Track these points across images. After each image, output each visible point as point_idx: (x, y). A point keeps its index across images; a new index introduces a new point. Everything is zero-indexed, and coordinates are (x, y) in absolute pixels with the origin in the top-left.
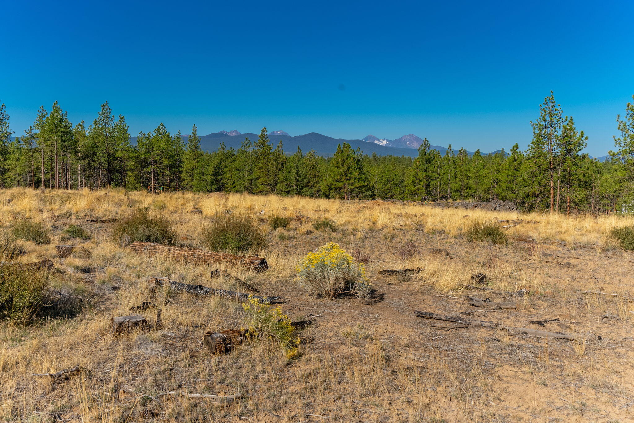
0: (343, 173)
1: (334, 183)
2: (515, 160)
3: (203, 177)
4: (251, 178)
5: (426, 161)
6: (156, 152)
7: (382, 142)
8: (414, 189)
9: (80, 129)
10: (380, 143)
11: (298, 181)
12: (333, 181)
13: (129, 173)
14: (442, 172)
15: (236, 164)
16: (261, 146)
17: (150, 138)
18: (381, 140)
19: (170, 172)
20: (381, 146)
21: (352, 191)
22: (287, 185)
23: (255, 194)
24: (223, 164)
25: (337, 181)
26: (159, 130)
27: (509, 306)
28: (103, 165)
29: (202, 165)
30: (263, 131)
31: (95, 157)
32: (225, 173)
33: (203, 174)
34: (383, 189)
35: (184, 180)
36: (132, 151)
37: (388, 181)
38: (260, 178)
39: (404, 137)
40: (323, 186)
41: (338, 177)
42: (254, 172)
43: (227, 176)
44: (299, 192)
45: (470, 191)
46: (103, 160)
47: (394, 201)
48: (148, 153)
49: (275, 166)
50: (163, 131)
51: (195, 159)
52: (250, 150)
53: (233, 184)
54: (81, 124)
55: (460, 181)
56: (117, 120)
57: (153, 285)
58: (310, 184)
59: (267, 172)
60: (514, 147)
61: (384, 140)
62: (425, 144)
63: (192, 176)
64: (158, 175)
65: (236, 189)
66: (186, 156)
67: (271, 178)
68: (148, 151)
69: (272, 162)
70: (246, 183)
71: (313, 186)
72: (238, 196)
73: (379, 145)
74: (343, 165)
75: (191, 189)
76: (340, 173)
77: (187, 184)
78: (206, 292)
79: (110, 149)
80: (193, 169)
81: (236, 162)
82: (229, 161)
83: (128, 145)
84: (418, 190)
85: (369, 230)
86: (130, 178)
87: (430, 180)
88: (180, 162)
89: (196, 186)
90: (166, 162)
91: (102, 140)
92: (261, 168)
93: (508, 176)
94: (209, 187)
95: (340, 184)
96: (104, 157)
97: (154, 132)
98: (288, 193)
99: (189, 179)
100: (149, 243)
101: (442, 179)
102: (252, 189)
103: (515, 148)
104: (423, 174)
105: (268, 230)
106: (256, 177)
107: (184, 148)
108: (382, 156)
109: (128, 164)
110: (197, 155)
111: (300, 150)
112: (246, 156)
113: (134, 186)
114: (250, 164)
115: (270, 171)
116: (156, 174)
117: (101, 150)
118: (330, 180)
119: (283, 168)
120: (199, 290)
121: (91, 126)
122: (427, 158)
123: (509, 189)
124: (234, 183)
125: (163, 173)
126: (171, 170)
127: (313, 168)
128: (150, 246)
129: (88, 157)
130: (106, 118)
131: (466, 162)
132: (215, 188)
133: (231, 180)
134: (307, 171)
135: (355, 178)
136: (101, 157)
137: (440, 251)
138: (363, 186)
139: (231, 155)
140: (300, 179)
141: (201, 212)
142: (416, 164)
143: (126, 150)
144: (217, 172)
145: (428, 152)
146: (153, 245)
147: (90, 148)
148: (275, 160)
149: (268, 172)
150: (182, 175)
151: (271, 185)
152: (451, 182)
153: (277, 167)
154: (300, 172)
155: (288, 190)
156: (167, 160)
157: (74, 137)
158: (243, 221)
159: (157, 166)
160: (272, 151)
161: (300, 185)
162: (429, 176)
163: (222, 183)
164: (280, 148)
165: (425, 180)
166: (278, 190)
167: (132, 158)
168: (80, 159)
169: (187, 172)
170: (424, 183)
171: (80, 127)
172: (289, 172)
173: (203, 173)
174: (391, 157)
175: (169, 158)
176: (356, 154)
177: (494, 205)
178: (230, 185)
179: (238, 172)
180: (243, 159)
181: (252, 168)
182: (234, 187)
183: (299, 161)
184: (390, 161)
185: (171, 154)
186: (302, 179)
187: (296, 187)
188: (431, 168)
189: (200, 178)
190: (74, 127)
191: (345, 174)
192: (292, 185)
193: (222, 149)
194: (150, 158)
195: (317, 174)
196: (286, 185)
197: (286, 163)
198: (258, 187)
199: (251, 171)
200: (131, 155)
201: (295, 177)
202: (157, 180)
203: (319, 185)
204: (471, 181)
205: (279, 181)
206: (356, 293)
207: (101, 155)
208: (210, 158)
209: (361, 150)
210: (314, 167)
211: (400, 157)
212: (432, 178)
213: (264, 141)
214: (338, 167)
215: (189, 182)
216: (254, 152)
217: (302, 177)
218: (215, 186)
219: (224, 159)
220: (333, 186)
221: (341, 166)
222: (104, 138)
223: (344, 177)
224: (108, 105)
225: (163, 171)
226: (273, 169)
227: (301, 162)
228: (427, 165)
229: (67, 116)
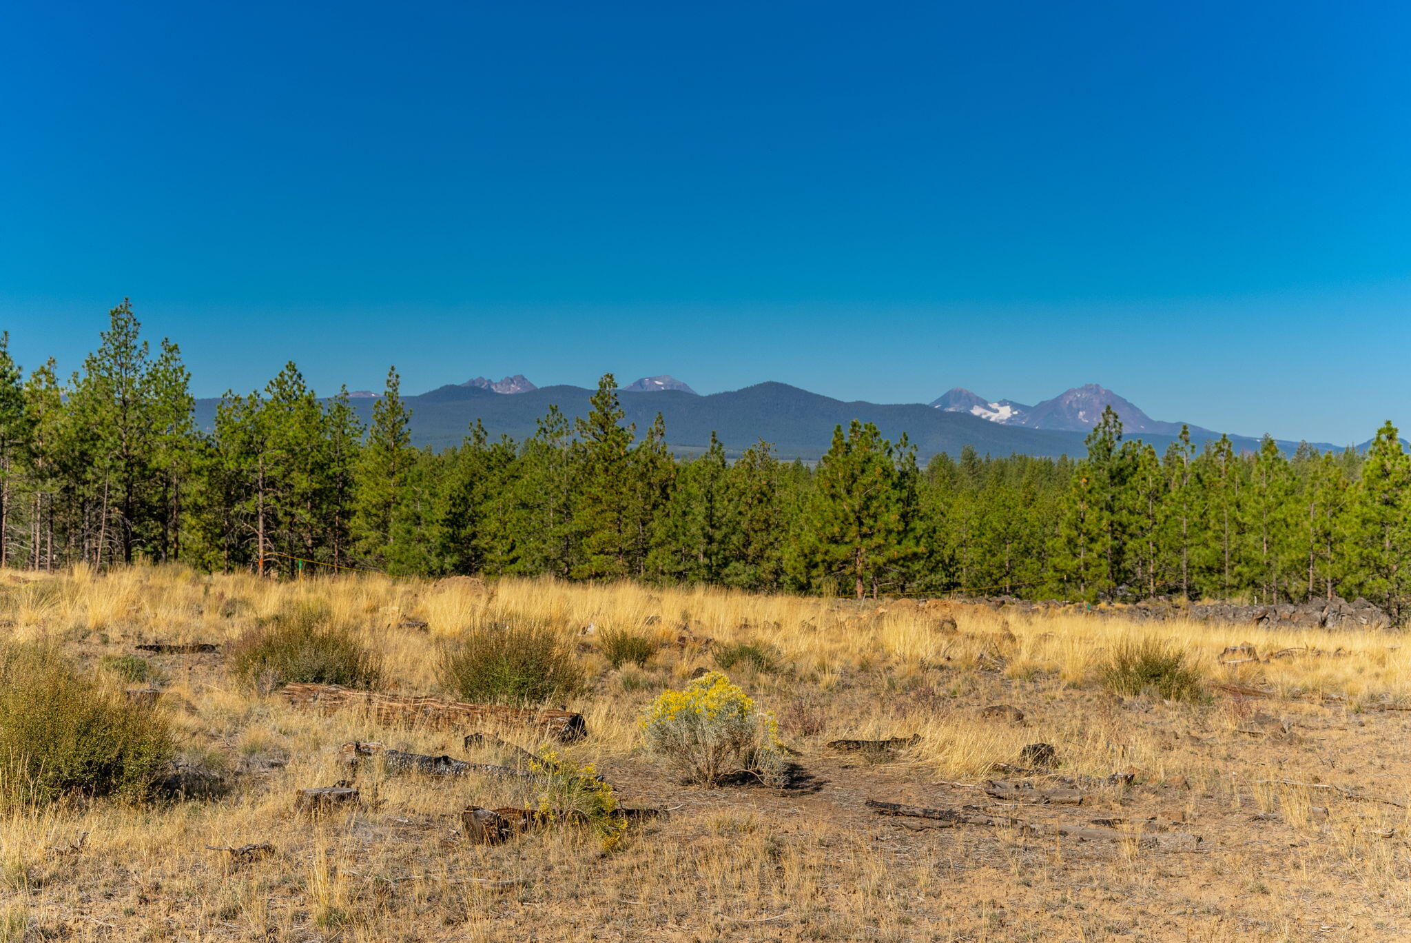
0: (852, 518)
1: (823, 547)
2: (1386, 474)
3: (417, 531)
4: (566, 531)
5: (1112, 478)
6: (272, 452)
7: (997, 411)
8: (1072, 564)
9: (45, 383)
10: (990, 414)
11: (711, 540)
12: (821, 541)
13: (188, 519)
14: (1160, 511)
15: (520, 490)
16: (598, 431)
17: (257, 410)
18: (995, 406)
19: (314, 515)
20: (994, 424)
21: (880, 572)
22: (679, 555)
23: (575, 580)
24: (479, 489)
25: (834, 540)
26: (281, 384)
27: (1066, 798)
28: (112, 492)
29: (415, 493)
30: (603, 385)
31: (89, 469)
32: (485, 516)
33: (417, 519)
34: (985, 567)
35: (358, 538)
36: (201, 451)
37: (1002, 540)
38: (593, 531)
39: (1068, 393)
40: (789, 555)
41: (836, 529)
42: (574, 514)
43: (492, 525)
44: (716, 577)
45: (1246, 570)
46: (112, 478)
47: (1003, 603)
48: (248, 454)
49: (642, 493)
50: (296, 387)
51: (391, 474)
52: (563, 444)
53: (511, 550)
54: (47, 367)
55: (1218, 538)
56: (155, 354)
57: (352, 756)
58: (751, 551)
59: (615, 515)
60: (1380, 432)
61: (1003, 403)
62: (1107, 423)
63: (383, 525)
64: (279, 523)
65: (518, 566)
66: (365, 464)
67: (629, 531)
68: (249, 450)
69: (632, 481)
70: (552, 551)
71: (760, 556)
72: (525, 585)
73: (987, 422)
74: (849, 492)
75: (381, 563)
76: (841, 515)
77: (367, 553)
78: (457, 770)
79: (134, 444)
80: (387, 505)
81: (518, 483)
82: (496, 479)
83: (188, 432)
84: (1087, 569)
85: (858, 667)
86: (190, 534)
87: (1125, 537)
88: (345, 483)
89: (397, 557)
90: (303, 483)
91: (110, 417)
92: (597, 500)
93: (1365, 522)
94: (435, 562)
95: (841, 552)
96: (116, 471)
97: (268, 390)
98: (680, 576)
99: (374, 535)
100: (323, 686)
101: (1162, 534)
102: (568, 566)
103: (1383, 437)
104: (1100, 519)
105: (600, 669)
106: (583, 528)
107: (357, 440)
108: (994, 460)
109: (184, 488)
110: (398, 460)
111: (716, 445)
112: (550, 463)
113: (200, 557)
114: (563, 488)
115: (624, 508)
116: (272, 521)
117: (108, 448)
118: (810, 538)
119: (667, 498)
120: (443, 766)
121: (76, 375)
122: (1114, 468)
123: (1365, 562)
124: (513, 548)
125: (293, 516)
126: (318, 507)
127: (760, 501)
128: (327, 692)
129: (65, 468)
130: (123, 349)
131: (1238, 480)
132: (454, 565)
133: (503, 537)
134: (742, 508)
135: (890, 532)
136: (106, 470)
137: (1001, 709)
138: (915, 555)
139: (503, 459)
140: (718, 535)
141: (424, 627)
142: (1077, 486)
143: (182, 449)
144: (461, 515)
145: (1118, 448)
146: (334, 689)
147: (72, 440)
148: (642, 476)
149: (620, 512)
150: (351, 524)
151: (628, 553)
152: (1189, 541)
153: (647, 497)
154: (719, 514)
155: (681, 568)
156: (306, 475)
157: (26, 408)
158: (534, 636)
159: (277, 498)
160: (632, 446)
161: (717, 554)
162: (1120, 524)
163: (475, 549)
164: (657, 438)
165: (1109, 536)
166: (651, 571)
167: (198, 473)
168: (42, 477)
169: (368, 514)
170: (1104, 545)
171: (43, 377)
172: (685, 514)
173: (419, 518)
174: (1023, 460)
175: (312, 472)
176: (895, 457)
177: (1318, 615)
178: (498, 554)
179: (524, 513)
180: (539, 472)
181: (568, 499)
182: (513, 561)
183: (714, 478)
184: (1021, 473)
185: (319, 458)
186: (725, 536)
187: (707, 561)
188: (1126, 499)
189: (409, 532)
190: (26, 378)
191: (858, 518)
192: (694, 552)
193: (474, 440)
194: (254, 471)
195: (772, 520)
196: (674, 553)
197: (674, 485)
198: (589, 561)
199: (566, 511)
200: (197, 462)
201: (703, 529)
202: (274, 539)
203: (779, 554)
204: (1251, 538)
205: (652, 542)
206: (759, 772)
207: (108, 463)
208: (437, 468)
209: (910, 443)
210: (764, 497)
211: (1055, 460)
212: (1132, 529)
213: (606, 415)
214: (833, 497)
215: (374, 545)
216: (577, 451)
217: (724, 530)
218: (456, 558)
219: (483, 471)
220: (819, 558)
221: (844, 493)
222: (117, 411)
223: (855, 528)
224: (130, 309)
225: (294, 511)
226: (636, 505)
227: (721, 483)
228: (1114, 490)
229: (8, 345)
